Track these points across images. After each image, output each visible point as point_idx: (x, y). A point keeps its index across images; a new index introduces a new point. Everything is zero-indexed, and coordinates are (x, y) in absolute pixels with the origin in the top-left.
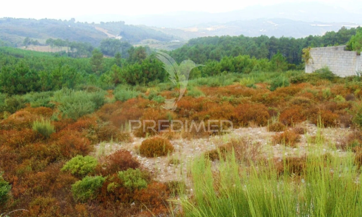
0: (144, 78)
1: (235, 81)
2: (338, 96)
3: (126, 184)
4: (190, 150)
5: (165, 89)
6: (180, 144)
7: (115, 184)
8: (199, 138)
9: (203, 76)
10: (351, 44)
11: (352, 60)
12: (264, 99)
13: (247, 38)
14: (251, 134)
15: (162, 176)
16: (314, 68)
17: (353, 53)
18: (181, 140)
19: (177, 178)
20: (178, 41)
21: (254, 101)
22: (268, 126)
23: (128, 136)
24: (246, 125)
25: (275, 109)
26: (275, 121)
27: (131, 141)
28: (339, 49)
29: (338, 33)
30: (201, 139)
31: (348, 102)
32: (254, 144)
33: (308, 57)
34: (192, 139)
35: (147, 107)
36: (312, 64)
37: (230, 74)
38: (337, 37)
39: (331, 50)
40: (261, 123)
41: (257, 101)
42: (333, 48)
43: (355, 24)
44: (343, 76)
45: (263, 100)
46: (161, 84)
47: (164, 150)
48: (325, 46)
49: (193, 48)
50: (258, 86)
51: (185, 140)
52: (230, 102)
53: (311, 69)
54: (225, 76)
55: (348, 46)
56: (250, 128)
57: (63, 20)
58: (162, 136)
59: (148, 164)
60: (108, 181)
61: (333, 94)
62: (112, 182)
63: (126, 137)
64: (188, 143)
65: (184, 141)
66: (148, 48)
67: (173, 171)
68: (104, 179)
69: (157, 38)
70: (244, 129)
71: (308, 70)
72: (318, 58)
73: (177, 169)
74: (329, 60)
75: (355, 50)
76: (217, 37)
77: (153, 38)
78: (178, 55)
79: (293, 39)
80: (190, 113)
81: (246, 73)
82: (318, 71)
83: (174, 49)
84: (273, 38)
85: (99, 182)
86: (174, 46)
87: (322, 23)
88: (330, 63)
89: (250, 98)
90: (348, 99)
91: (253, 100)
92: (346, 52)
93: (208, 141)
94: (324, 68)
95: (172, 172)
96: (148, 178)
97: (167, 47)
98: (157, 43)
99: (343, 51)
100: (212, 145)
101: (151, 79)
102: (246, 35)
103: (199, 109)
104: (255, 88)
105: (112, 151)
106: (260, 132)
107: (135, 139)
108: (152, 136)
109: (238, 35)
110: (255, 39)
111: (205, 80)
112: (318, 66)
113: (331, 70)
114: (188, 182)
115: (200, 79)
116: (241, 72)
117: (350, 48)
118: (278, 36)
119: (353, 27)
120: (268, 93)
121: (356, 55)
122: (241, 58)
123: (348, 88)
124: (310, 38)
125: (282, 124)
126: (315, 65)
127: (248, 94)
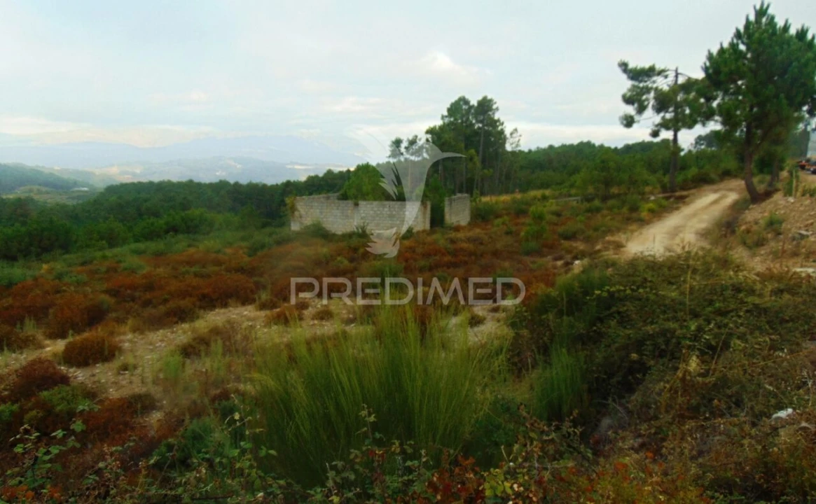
0: (33, 249)
1: (189, 246)
2: (339, 258)
3: (59, 408)
4: (147, 349)
5: (76, 264)
6: (130, 341)
7: (38, 413)
8: (158, 330)
9: (137, 241)
10: (346, 192)
11: (349, 211)
12: (242, 268)
13: (199, 185)
14: (235, 316)
15: (111, 390)
16: (301, 223)
17: (350, 203)
18: (130, 336)
19: (138, 389)
20: (86, 189)
21: (230, 271)
22: (257, 303)
23: (34, 339)
24: (225, 305)
25: (262, 280)
26: (265, 296)
27: (42, 347)
28: (332, 198)
29: (323, 178)
30: (161, 331)
31: (353, 265)
32: (245, 328)
33: (293, 209)
34: (147, 333)
35: (58, 292)
36: (299, 219)
37: (180, 236)
38: (322, 183)
39: (322, 200)
40: (245, 300)
41: (233, 272)
42: (324, 197)
43: (341, 166)
44: (339, 233)
45: (241, 270)
46: (67, 256)
47: (106, 353)
48: (311, 194)
49: (113, 198)
50: (229, 251)
51: (136, 335)
52: (196, 275)
53: (298, 224)
54: (173, 240)
55: (342, 195)
56: (231, 309)
58: (98, 332)
59: (83, 376)
60: (23, 411)
61: (331, 256)
62: (31, 409)
63: (30, 340)
64: (142, 339)
65: (135, 337)
66: (32, 200)
67: (128, 381)
68: (15, 407)
69: (46, 184)
70: (223, 311)
71: (295, 227)
72: (307, 210)
73: (134, 378)
74: (321, 213)
75: (352, 199)
76: (151, 183)
77: (40, 185)
78: (89, 211)
79: (264, 186)
80: (137, 294)
81: (204, 234)
82: (307, 227)
83: (80, 202)
84: (236, 184)
85: (7, 414)
86: (78, 198)
87: (301, 165)
88: (322, 217)
89: (223, 267)
90: (352, 260)
91: (228, 270)
92: (341, 202)
93: (173, 333)
94: (315, 222)
95: (127, 383)
96: (91, 395)
97: (67, 198)
98: (47, 193)
99: (337, 201)
100: (181, 338)
101: (46, 250)
102: (196, 180)
103: (150, 287)
104: (225, 254)
105: (8, 366)
106: (246, 313)
107: (48, 342)
108: (79, 334)
109: (184, 180)
110: (211, 185)
111: (141, 246)
112: (308, 221)
113: (324, 226)
114: (156, 391)
115: (134, 246)
116: (195, 233)
117: (344, 197)
118: (244, 181)
119: (341, 169)
120: (247, 259)
121: (353, 205)
122: (195, 212)
123: (350, 247)
124: (288, 184)
125: (275, 299)
126: (304, 219)
127: (218, 263)
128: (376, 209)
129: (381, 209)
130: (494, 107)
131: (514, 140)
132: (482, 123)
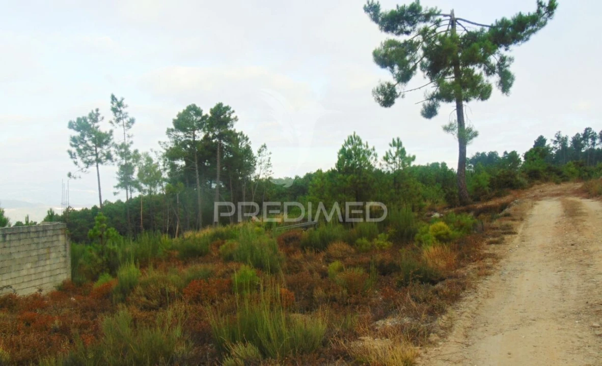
130: (233, 116)
131: (263, 158)
132: (221, 136)
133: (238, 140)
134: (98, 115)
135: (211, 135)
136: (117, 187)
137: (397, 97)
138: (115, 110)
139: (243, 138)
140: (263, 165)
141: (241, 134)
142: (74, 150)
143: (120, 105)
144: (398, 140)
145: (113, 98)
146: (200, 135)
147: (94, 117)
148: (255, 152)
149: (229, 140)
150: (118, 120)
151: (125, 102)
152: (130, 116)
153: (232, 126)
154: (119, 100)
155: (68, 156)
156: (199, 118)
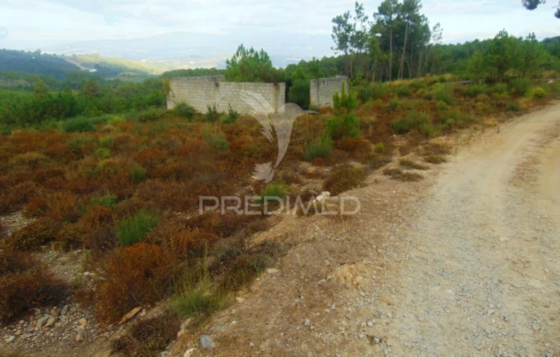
16: (175, 102)
17: (212, 83)
33: (168, 89)
36: (173, 98)
53: (173, 104)
57: (26, 51)
71: (170, 105)
72: (178, 90)
74: (190, 93)
121: (215, 86)
126: (176, 98)
128: (233, 90)
129: (238, 90)
130: (418, 4)
131: (437, 33)
132: (408, 18)
133: (420, 21)
134: (348, 14)
135: (402, 17)
136: (337, 49)
137: (540, 3)
138: (358, 12)
139: (424, 19)
140: (436, 38)
141: (423, 16)
142: (334, 34)
143: (360, 8)
144: (533, 33)
145: (357, 4)
146: (394, 16)
147: (347, 16)
148: (431, 29)
149: (414, 21)
150: (358, 17)
151: (363, 7)
152: (366, 15)
153: (417, 11)
154: (360, 5)
155: (331, 37)
156: (395, 6)
